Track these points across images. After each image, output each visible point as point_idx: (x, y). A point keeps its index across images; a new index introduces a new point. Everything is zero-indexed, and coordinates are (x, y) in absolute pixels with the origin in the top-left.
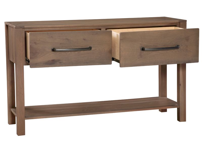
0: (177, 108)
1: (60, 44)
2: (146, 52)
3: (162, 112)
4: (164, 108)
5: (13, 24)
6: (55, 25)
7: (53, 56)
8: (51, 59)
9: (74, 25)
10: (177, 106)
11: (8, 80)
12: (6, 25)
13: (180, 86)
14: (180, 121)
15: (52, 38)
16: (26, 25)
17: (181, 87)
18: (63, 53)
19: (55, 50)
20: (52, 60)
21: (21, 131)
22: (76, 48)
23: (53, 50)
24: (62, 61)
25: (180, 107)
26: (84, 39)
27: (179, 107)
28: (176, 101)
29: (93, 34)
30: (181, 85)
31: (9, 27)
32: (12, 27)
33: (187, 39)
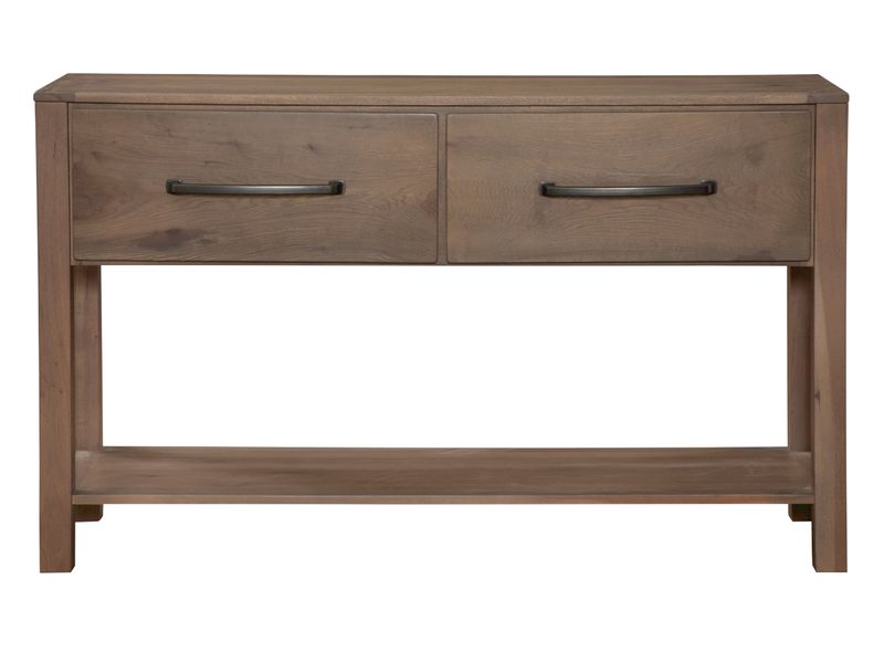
1: (206, 162)
2: (564, 201)
6: (215, 96)
7: (173, 214)
8: (163, 225)
9: (302, 97)
13: (816, 401)
14: (816, 570)
15: (171, 136)
16: (83, 91)
17: (822, 408)
20: (169, 232)
24: (210, 237)
25: (817, 500)
26: (311, 147)
29: (350, 128)
30: (818, 396)
33: (754, 155)
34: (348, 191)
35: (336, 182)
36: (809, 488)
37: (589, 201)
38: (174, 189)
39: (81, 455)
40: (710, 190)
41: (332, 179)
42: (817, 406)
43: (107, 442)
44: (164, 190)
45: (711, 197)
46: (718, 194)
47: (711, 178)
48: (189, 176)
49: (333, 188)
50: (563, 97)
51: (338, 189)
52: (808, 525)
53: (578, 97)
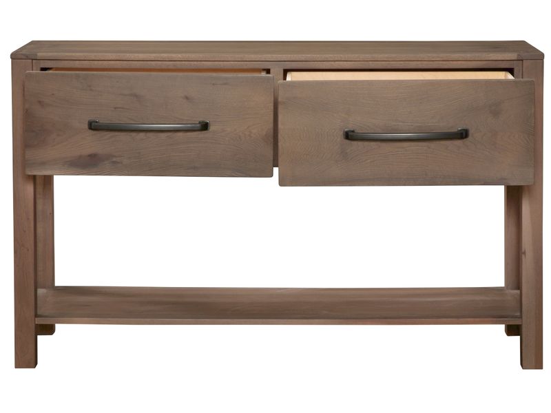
1: (115, 108)
7: (91, 143)
8: (86, 151)
13: (523, 255)
14: (522, 368)
15: (91, 90)
16: (43, 52)
17: (528, 261)
18: (122, 136)
20: (89, 156)
24: (118, 159)
25: (523, 322)
26: (187, 98)
27: (520, 323)
29: (213, 84)
30: (524, 253)
33: (495, 111)
34: (212, 128)
35: (203, 122)
36: (519, 314)
37: (379, 143)
38: (93, 126)
39: (41, 291)
40: (464, 135)
41: (201, 119)
42: (523, 260)
43: (58, 283)
44: (87, 126)
45: (465, 140)
46: (470, 138)
47: (465, 127)
48: (104, 117)
49: (202, 125)
50: (357, 55)
51: (205, 127)
52: (518, 338)
53: (367, 55)
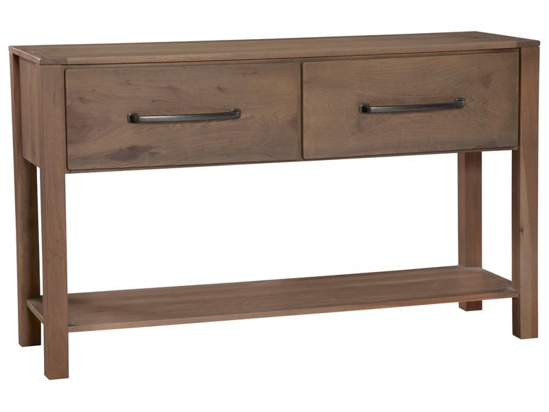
0: (511, 299)
1: (153, 101)
2: (374, 116)
3: (467, 310)
4: (473, 299)
5: (33, 52)
7: (130, 136)
8: (126, 144)
9: (212, 55)
10: (512, 292)
11: (19, 216)
12: (14, 55)
14: (520, 338)
15: (130, 84)
16: (72, 57)
17: (525, 237)
18: (160, 128)
19: (138, 119)
20: (130, 148)
21: (57, 367)
22: (197, 113)
23: (133, 119)
24: (156, 150)
25: (521, 295)
26: (219, 89)
27: (517, 296)
28: (509, 277)
29: (244, 74)
30: (522, 231)
31: (21, 61)
32: (29, 61)
33: (486, 81)
42: (521, 236)
44: (126, 120)
45: (461, 109)
46: (464, 108)
47: (461, 97)
48: (142, 111)
